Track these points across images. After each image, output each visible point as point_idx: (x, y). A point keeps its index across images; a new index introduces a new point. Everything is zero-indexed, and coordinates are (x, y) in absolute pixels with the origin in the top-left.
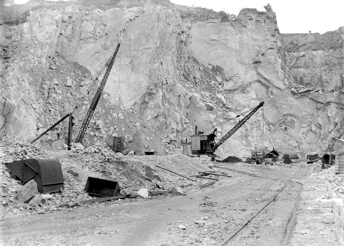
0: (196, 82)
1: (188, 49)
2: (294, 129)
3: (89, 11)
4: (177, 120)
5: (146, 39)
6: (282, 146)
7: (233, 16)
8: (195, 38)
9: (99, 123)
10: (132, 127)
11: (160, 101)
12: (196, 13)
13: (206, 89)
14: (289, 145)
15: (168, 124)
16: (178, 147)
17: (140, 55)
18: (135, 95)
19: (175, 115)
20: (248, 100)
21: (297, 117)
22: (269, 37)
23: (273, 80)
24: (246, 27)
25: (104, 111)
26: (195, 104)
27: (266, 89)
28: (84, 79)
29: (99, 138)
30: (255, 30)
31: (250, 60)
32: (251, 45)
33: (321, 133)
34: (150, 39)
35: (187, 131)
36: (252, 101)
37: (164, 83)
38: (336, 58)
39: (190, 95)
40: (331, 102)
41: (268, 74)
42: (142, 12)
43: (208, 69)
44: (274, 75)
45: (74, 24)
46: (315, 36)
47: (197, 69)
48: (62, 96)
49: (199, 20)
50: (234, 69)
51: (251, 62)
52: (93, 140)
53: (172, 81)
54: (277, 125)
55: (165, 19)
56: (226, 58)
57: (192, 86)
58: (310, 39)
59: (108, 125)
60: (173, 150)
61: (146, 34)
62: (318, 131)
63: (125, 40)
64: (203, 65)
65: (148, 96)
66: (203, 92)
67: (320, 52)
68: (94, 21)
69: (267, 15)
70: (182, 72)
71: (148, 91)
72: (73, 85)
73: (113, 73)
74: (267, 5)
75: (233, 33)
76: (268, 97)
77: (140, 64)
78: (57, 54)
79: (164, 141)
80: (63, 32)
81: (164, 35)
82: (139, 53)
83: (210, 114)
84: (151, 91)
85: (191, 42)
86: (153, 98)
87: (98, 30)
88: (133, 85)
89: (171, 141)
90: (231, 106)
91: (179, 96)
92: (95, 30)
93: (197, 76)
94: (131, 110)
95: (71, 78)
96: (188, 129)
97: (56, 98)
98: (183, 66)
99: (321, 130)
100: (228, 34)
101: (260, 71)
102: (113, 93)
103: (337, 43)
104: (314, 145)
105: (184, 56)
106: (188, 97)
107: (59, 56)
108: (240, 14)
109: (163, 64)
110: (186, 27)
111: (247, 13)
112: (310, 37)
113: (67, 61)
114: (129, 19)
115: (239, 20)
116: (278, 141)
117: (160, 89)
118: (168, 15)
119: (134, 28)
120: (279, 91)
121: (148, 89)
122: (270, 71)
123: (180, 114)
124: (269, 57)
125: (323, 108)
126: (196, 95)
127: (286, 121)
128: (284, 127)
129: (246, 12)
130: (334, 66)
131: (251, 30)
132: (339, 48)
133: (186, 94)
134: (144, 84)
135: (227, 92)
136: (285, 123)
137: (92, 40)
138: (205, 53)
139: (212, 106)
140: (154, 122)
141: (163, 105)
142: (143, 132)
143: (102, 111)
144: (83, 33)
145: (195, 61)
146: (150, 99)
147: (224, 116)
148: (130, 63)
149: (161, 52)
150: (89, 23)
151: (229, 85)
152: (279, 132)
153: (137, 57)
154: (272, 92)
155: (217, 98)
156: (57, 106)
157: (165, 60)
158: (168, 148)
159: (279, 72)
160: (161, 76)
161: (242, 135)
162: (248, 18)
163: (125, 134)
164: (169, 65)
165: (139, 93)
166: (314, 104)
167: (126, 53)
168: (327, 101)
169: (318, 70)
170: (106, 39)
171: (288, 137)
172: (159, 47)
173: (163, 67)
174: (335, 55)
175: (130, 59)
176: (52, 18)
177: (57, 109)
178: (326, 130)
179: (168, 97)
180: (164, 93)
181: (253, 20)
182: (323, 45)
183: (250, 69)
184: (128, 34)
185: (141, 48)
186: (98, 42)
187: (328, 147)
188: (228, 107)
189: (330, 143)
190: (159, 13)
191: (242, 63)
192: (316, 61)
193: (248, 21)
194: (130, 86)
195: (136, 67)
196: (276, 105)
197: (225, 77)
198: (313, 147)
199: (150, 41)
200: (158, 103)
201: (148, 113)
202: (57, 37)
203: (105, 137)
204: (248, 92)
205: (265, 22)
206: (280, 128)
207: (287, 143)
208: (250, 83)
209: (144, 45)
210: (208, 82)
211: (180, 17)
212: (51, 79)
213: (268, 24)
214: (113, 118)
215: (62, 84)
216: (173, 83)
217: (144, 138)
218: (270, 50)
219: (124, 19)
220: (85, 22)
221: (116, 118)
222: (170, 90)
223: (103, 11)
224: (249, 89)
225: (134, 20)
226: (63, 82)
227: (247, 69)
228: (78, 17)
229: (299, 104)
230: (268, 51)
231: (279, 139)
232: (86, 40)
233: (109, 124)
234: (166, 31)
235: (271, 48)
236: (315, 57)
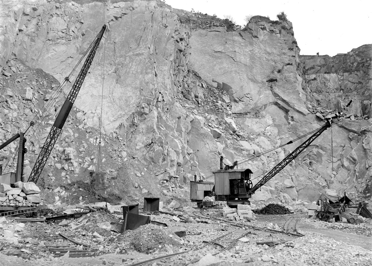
0: (198, 102)
1: (187, 61)
2: (321, 164)
3: (60, 3)
4: (177, 150)
5: (136, 42)
6: (308, 186)
7: (238, 27)
8: (196, 49)
9: (69, 152)
10: (116, 158)
11: (154, 124)
12: (195, 19)
13: (211, 111)
14: (316, 183)
15: (166, 154)
16: (180, 187)
17: (128, 62)
18: (121, 114)
19: (174, 143)
20: (263, 126)
21: (325, 149)
22: (286, 51)
23: (293, 102)
24: (257, 37)
25: (77, 135)
26: (197, 130)
27: (285, 113)
28: (50, 91)
29: (68, 173)
30: (268, 41)
31: (263, 78)
32: (264, 59)
33: (356, 170)
34: (141, 43)
35: (190, 165)
36: (268, 128)
37: (159, 100)
38: (352, 83)
39: (191, 117)
40: (367, 131)
41: (287, 95)
42: (131, 8)
43: (212, 86)
44: (295, 97)
45: (40, 18)
46: (324, 59)
47: (199, 85)
48: (18, 113)
49: (200, 27)
50: (244, 87)
51: (265, 80)
52: (60, 175)
53: (169, 98)
54: (300, 159)
55: (160, 19)
56: (234, 75)
57: (193, 107)
58: (319, 62)
59: (82, 155)
60: (173, 190)
61: (136, 36)
62: (351, 167)
63: (108, 43)
64: (206, 82)
65: (138, 116)
66: (208, 115)
67: (334, 75)
68: (68, 17)
69: (282, 25)
70: (180, 89)
71: (139, 110)
72: (34, 98)
73: (91, 85)
74: (281, 14)
75: (242, 44)
76: (288, 124)
77: (128, 74)
78: (13, 57)
79: (161, 177)
80: (23, 28)
81: (160, 39)
82: (127, 60)
83: (218, 143)
84: (142, 109)
85: (190, 53)
86: (145, 119)
87: (73, 28)
88: (117, 101)
89: (171, 177)
90: (243, 133)
91: (179, 118)
92: (68, 28)
93: (200, 95)
94: (115, 135)
95: (32, 88)
96: (192, 162)
97: (9, 115)
98: (181, 81)
99: (356, 165)
100: (236, 46)
101: (277, 90)
102: (90, 111)
103: (351, 65)
104: (347, 185)
105: (183, 69)
106: (189, 120)
107: (17, 60)
108: (250, 22)
109: (158, 75)
110: (185, 33)
111: (259, 21)
112: (319, 60)
113: (28, 67)
114: (114, 17)
115: (249, 30)
116: (302, 179)
117: (155, 108)
118: (164, 15)
119: (120, 29)
120: (302, 115)
121: (138, 107)
122: (289, 91)
123: (181, 141)
124: (287, 75)
125: (357, 139)
126: (200, 118)
127: (311, 154)
128: (308, 161)
129: (257, 20)
130: (350, 91)
131: (264, 42)
132: (355, 72)
133: (187, 116)
134: (133, 101)
135: (236, 116)
136: (310, 156)
137: (64, 41)
138: (208, 67)
139: (220, 133)
140: (146, 151)
141: (158, 128)
142: (131, 164)
143: (74, 135)
144: (52, 31)
145: (196, 75)
146: (141, 121)
147: (235, 146)
148: (114, 72)
149: (155, 61)
150: (60, 18)
151: (238, 108)
152: (303, 167)
153: (124, 65)
154: (292, 117)
155: (226, 122)
156: (9, 125)
157: (161, 70)
158: (166, 187)
159: (300, 93)
160: (156, 91)
161: (259, 171)
162: (260, 26)
163: (106, 167)
164: (166, 77)
165: (126, 111)
166: (345, 133)
167: (109, 59)
168: (361, 130)
169: (332, 96)
170: (82, 41)
171: (314, 173)
172: (152, 54)
173: (157, 80)
174: (350, 79)
175: (114, 68)
176: (9, 8)
177: (9, 130)
178: (362, 165)
179: (164, 118)
180: (159, 113)
181: (266, 30)
182: (333, 68)
183: (264, 88)
184: (112, 36)
185: (129, 54)
186: (72, 44)
187: (367, 187)
188: (239, 134)
189: (369, 182)
190: (153, 12)
191: (254, 81)
192: (330, 85)
193: (260, 30)
194: (114, 102)
195: (122, 78)
196: (298, 134)
197: (233, 97)
198: (346, 188)
199: (141, 46)
200: (152, 126)
201: (138, 139)
202: (15, 34)
203: (78, 171)
204: (263, 117)
205: (280, 32)
206: (304, 162)
207: (313, 181)
208: (265, 105)
209: (133, 50)
210: (213, 102)
211: (178, 21)
212: (3, 89)
213: (284, 35)
214: (90, 145)
215: (19, 97)
216: (171, 100)
217: (132, 173)
218: (288, 66)
219: (107, 16)
220: (55, 18)
221: (94, 144)
222: (168, 109)
223: (79, 5)
224: (264, 113)
225: (120, 19)
226: (20, 93)
227: (261, 88)
228: (46, 10)
229: (327, 133)
230: (285, 67)
231: (303, 176)
232: (54, 41)
233: (83, 152)
234: (162, 34)
235: (289, 64)
236: (328, 80)
